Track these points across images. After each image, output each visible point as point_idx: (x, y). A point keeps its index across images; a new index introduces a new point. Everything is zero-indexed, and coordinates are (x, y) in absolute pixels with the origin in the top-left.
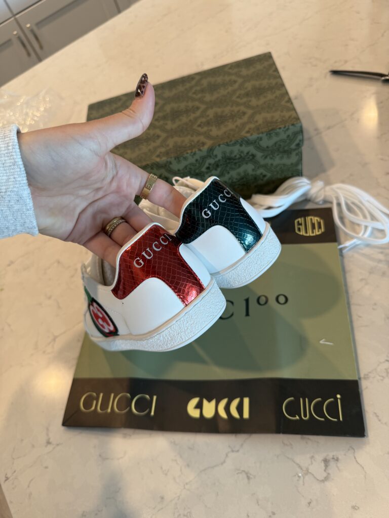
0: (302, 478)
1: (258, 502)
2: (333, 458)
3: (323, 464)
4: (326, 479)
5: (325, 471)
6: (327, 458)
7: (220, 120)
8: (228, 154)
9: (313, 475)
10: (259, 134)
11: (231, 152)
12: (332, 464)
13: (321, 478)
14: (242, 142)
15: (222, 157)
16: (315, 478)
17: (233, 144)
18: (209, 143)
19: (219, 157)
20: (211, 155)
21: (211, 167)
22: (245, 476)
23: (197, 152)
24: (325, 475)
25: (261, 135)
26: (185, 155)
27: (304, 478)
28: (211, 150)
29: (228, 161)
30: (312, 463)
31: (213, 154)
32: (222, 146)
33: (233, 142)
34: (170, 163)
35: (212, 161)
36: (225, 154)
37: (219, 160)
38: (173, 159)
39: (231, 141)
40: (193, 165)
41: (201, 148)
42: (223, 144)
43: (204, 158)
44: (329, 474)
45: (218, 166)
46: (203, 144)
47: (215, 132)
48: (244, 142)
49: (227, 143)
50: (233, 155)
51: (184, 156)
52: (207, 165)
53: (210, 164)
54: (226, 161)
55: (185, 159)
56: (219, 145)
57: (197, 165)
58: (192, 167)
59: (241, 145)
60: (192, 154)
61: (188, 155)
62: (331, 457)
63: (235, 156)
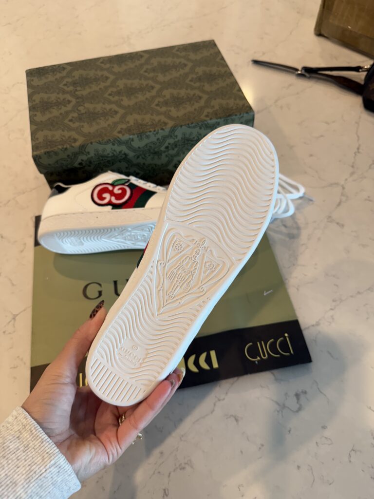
0: (281, 412)
1: (248, 439)
2: (302, 392)
3: (295, 398)
4: (300, 409)
5: (298, 403)
6: (298, 392)
7: (178, 102)
8: (187, 136)
9: (288, 408)
10: (217, 119)
11: (191, 134)
12: (302, 397)
13: (295, 409)
14: (202, 125)
15: (182, 138)
16: (291, 410)
17: (194, 126)
18: (171, 123)
19: (179, 138)
20: (173, 135)
21: (170, 146)
22: (234, 419)
23: (160, 131)
24: (298, 406)
25: (219, 120)
26: (149, 133)
27: (282, 412)
28: (173, 130)
29: (186, 142)
30: (287, 399)
31: (174, 134)
32: (183, 127)
33: (194, 125)
34: (133, 140)
35: (171, 141)
36: (184, 135)
37: (179, 141)
38: (136, 136)
39: (192, 123)
40: (154, 144)
41: (164, 128)
42: (185, 125)
43: (165, 138)
44: (301, 405)
45: (176, 146)
46: (166, 124)
47: (174, 112)
48: (204, 126)
49: (188, 124)
50: (191, 137)
51: (147, 134)
52: (166, 144)
53: (169, 144)
54: (184, 142)
55: (148, 137)
56: (181, 126)
57: (158, 143)
58: (152, 146)
59: (200, 128)
60: (155, 133)
61: (151, 133)
62: (300, 391)
63: (194, 138)
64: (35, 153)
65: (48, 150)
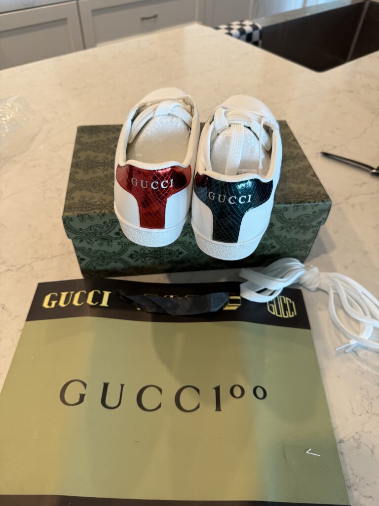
64: (67, 214)
65: (82, 213)
